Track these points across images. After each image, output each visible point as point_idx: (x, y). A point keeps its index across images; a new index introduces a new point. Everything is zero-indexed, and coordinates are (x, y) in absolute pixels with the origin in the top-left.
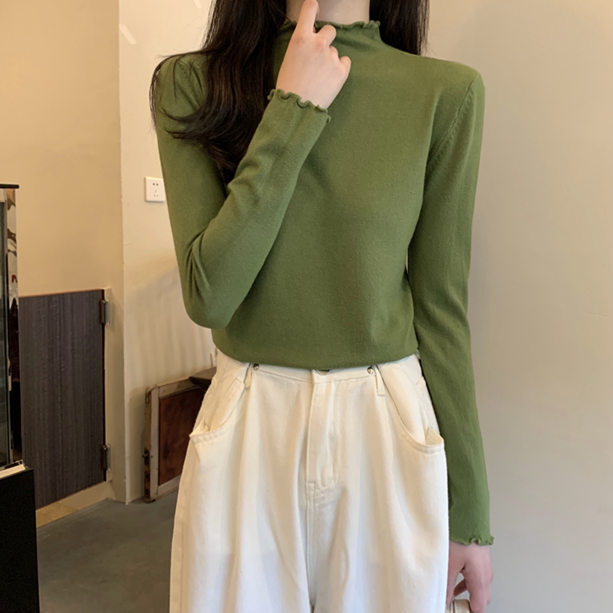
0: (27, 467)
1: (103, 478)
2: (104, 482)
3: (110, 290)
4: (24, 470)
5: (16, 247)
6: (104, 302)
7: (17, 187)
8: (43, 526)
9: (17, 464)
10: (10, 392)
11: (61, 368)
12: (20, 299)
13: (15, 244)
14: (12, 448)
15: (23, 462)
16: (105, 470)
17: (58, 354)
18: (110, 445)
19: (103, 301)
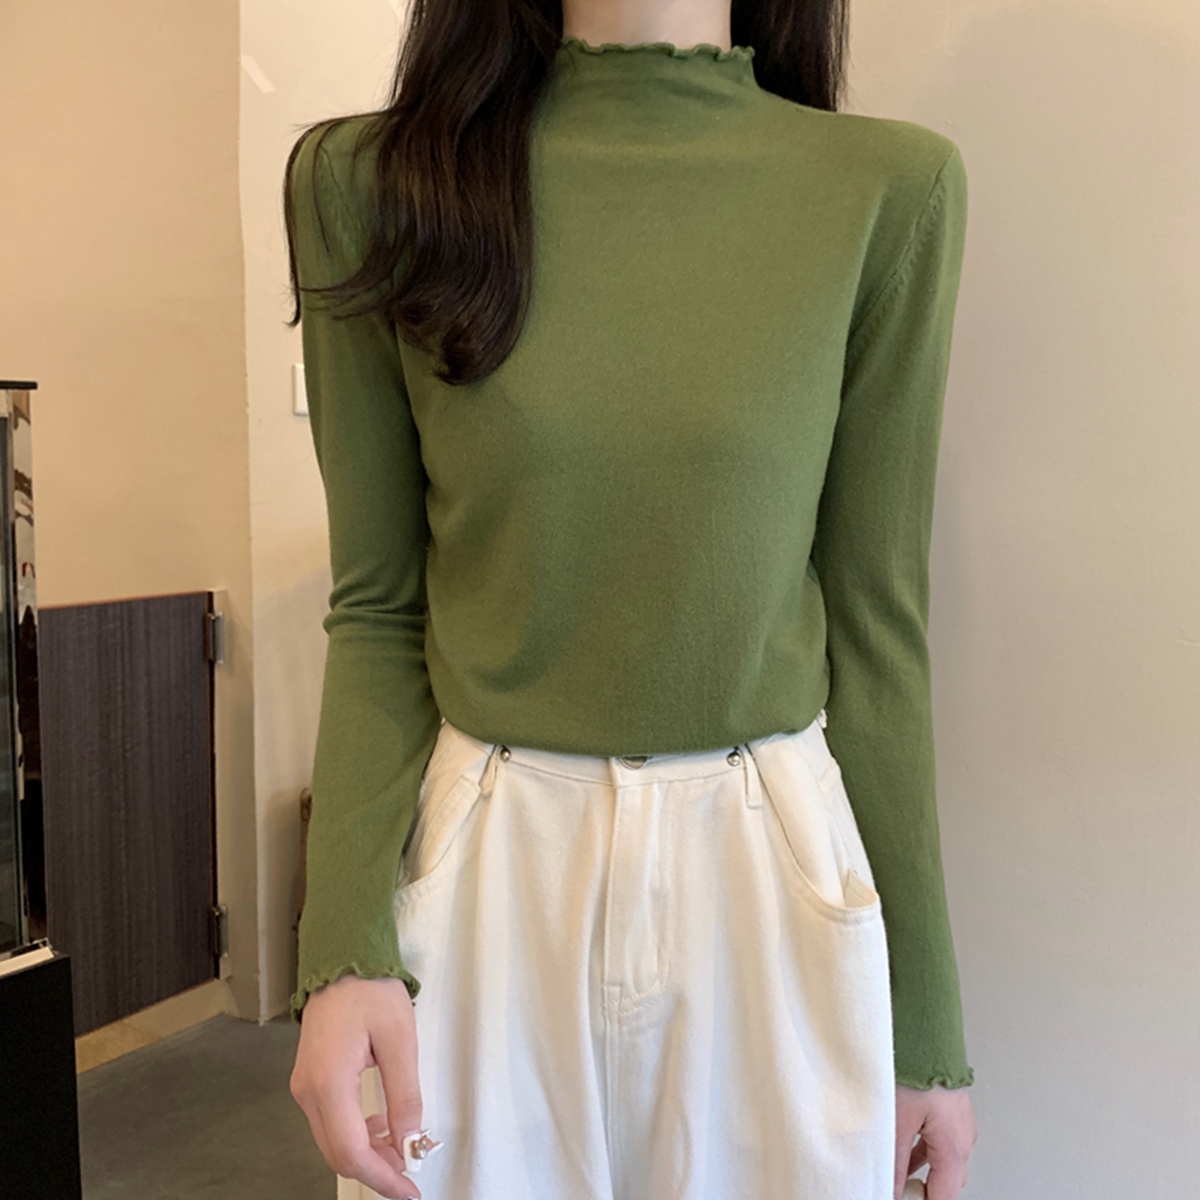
0: (56, 952)
1: (212, 972)
2: (216, 981)
3: (225, 593)
4: (52, 959)
5: (31, 508)
6: (213, 618)
7: (33, 386)
8: (89, 1071)
9: (36, 947)
10: (22, 802)
11: (125, 751)
12: (40, 611)
13: (29, 502)
14: (26, 913)
15: (48, 943)
16: (217, 958)
17: (120, 724)
18: (225, 905)
19: (210, 615)
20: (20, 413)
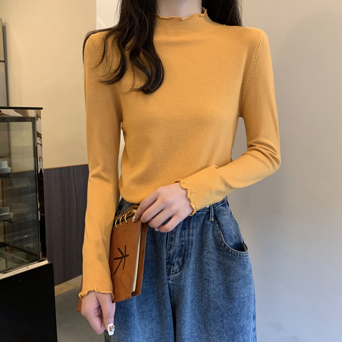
4: (48, 264)
7: (42, 109)
8: (59, 295)
9: (44, 260)
10: (40, 221)
12: (44, 170)
13: (41, 140)
14: (41, 251)
15: (47, 259)
20: (38, 116)
